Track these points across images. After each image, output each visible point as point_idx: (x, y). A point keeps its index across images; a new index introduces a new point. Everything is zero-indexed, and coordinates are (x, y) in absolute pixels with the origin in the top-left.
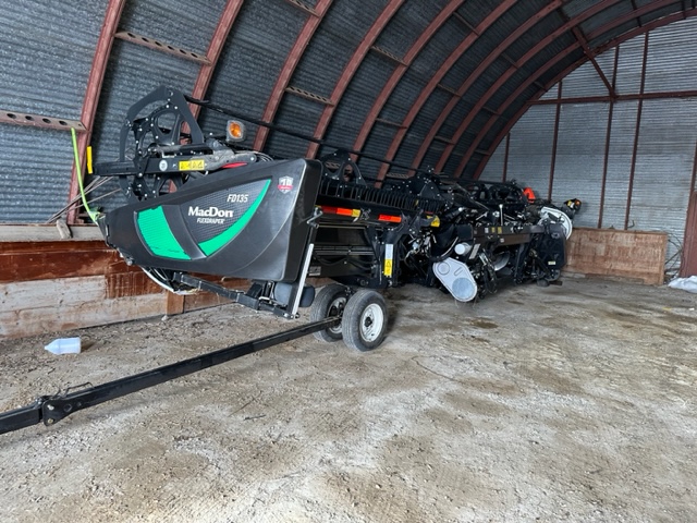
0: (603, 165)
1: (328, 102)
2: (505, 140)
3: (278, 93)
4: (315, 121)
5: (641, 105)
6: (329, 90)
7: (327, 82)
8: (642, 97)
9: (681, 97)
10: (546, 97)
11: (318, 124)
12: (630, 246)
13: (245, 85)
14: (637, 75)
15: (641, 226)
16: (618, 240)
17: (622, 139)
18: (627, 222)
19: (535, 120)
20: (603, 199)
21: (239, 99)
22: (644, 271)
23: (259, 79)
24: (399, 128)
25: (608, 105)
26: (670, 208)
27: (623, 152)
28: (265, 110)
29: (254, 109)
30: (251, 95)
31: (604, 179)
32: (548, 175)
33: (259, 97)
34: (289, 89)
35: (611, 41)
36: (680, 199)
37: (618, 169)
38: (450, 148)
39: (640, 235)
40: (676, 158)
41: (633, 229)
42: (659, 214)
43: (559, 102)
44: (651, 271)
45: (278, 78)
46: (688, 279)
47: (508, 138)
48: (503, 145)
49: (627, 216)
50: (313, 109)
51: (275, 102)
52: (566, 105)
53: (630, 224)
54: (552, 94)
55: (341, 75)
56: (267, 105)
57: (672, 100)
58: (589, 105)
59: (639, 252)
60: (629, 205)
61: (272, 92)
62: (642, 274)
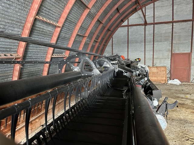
0: (144, 46)
1: (58, 25)
2: (111, 40)
3: (31, 19)
4: (51, 35)
5: (154, 26)
6: (57, 19)
7: (56, 14)
8: (154, 24)
9: (166, 23)
10: (123, 24)
11: (52, 36)
12: (156, 72)
13: (7, 14)
14: (152, 17)
15: (157, 65)
16: (152, 70)
17: (149, 37)
18: (153, 64)
19: (121, 32)
20: (145, 57)
21: (4, 23)
22: (161, 79)
23: (17, 10)
24: (84, 37)
25: (144, 26)
26: (165, 59)
27: (150, 42)
28: (23, 30)
29: (16, 29)
30: (13, 20)
31: (145, 51)
32: (127, 50)
33: (18, 22)
34: (37, 17)
35: (143, 5)
36: (168, 55)
37: (149, 47)
38: (98, 43)
39: (158, 68)
40: (166, 43)
41: (155, 66)
42: (162, 61)
43: (128, 26)
44: (163, 79)
45: (30, 10)
46: (174, 80)
47: (112, 39)
48: (111, 41)
49: (153, 62)
50: (50, 29)
51: (29, 25)
52: (130, 27)
53: (154, 65)
54: (125, 23)
55: (63, 11)
56: (24, 27)
57: (163, 24)
58: (138, 26)
59: (159, 73)
60: (153, 58)
61: (27, 18)
62: (160, 80)
